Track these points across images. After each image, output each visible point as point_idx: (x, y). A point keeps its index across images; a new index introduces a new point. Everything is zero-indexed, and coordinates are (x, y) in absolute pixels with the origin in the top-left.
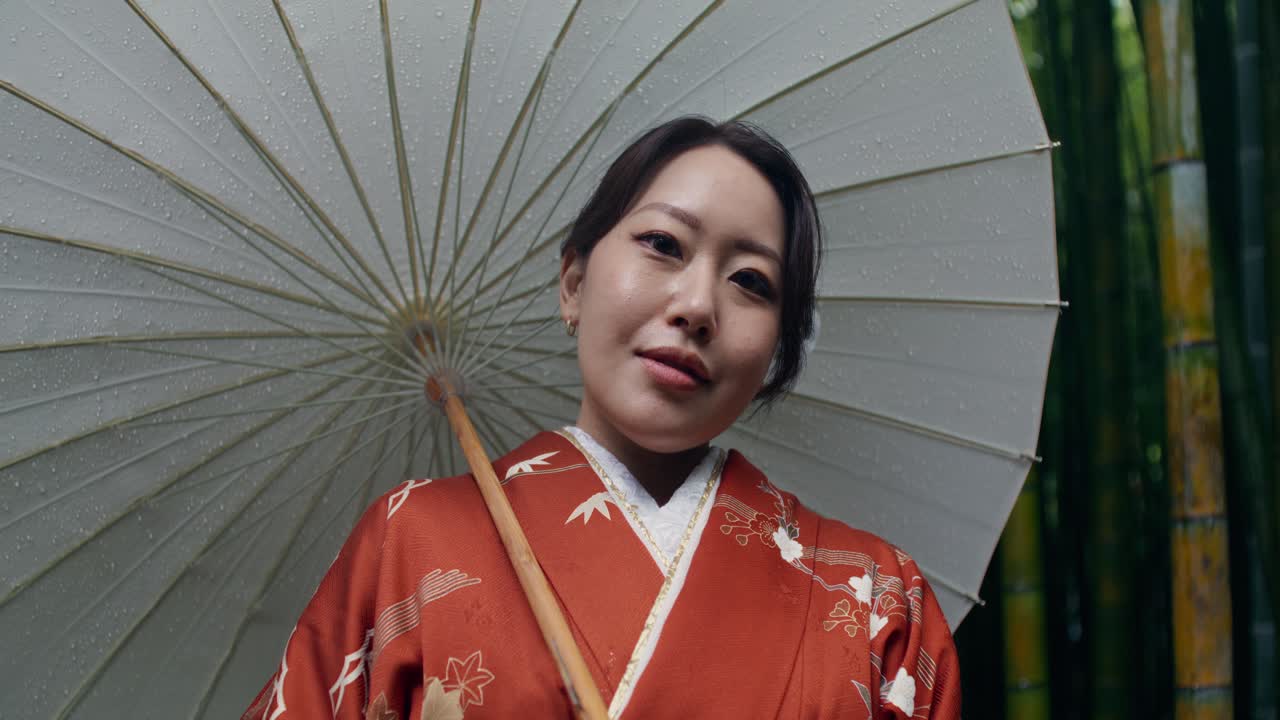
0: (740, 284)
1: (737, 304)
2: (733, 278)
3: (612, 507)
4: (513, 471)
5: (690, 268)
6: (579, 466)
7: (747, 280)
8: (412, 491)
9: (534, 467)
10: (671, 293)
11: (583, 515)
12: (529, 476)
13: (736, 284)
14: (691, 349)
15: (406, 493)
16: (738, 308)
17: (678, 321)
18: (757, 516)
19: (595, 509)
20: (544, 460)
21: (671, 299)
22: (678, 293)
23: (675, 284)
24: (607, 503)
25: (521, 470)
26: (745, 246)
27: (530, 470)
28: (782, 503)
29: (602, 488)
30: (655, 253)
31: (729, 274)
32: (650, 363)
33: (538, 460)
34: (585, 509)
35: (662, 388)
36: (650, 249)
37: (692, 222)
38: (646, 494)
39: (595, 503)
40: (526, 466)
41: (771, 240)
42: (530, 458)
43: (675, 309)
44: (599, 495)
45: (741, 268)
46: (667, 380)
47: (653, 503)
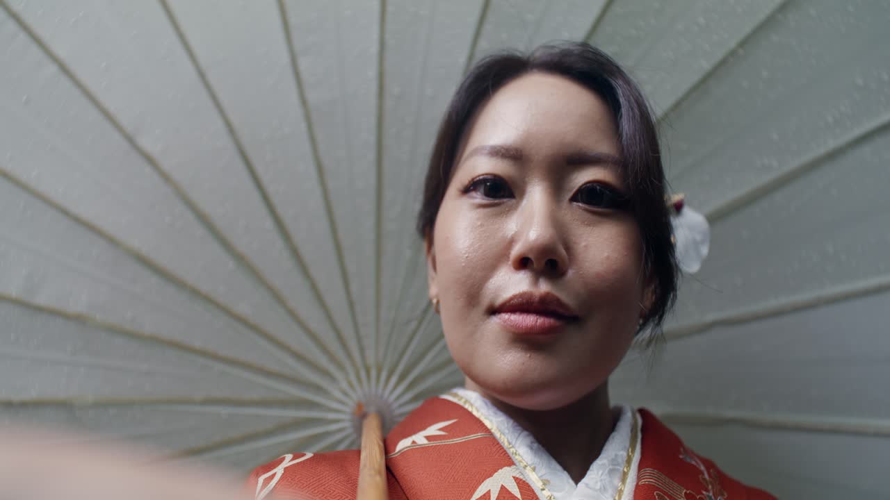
0: (584, 202)
1: (589, 225)
2: (574, 199)
3: (523, 485)
4: (404, 444)
5: (524, 202)
6: (479, 435)
7: (592, 196)
8: (286, 469)
9: (428, 438)
10: (509, 236)
11: (489, 492)
12: (423, 449)
13: (580, 204)
14: (544, 287)
15: (279, 471)
16: (589, 229)
17: (523, 263)
18: (686, 493)
19: (502, 485)
20: (440, 430)
21: (511, 242)
22: (516, 232)
23: (511, 225)
24: (516, 479)
25: (414, 442)
26: (579, 160)
27: (425, 442)
28: (706, 476)
29: (510, 463)
30: (486, 201)
31: (570, 195)
32: (505, 316)
33: (433, 430)
34: (491, 485)
35: (524, 340)
36: (478, 198)
37: (514, 155)
38: (559, 467)
39: (503, 478)
40: (420, 438)
41: (604, 147)
42: (424, 428)
43: (516, 251)
44: (506, 469)
45: (580, 184)
46: (527, 328)
47: (565, 477)
